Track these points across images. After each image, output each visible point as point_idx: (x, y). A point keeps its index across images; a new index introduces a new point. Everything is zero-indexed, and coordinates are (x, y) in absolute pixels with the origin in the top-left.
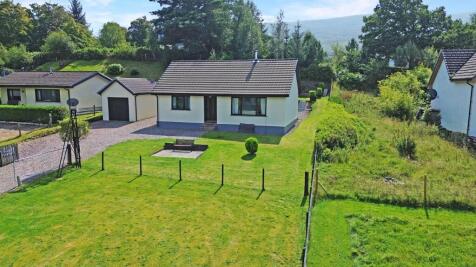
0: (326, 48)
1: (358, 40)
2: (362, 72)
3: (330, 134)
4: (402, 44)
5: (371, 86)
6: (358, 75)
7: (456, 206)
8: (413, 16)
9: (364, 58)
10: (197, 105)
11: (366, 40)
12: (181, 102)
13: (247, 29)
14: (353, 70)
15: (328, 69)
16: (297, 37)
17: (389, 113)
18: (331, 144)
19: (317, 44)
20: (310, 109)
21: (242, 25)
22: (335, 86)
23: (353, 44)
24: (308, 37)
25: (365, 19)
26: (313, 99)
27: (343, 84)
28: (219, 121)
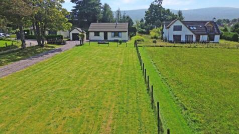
0: (134, 20)
1: (143, 19)
2: (145, 29)
3: (138, 39)
4: (156, 20)
7: (161, 46)
8: (160, 12)
9: (146, 24)
10: (102, 34)
11: (146, 19)
12: (97, 34)
13: (108, 14)
14: (142, 28)
15: (135, 28)
16: (124, 17)
18: (139, 41)
19: (131, 20)
20: (130, 39)
21: (106, 12)
22: (137, 33)
23: (142, 20)
24: (128, 17)
25: (146, 12)
26: (131, 36)
27: (139, 33)
28: (108, 39)
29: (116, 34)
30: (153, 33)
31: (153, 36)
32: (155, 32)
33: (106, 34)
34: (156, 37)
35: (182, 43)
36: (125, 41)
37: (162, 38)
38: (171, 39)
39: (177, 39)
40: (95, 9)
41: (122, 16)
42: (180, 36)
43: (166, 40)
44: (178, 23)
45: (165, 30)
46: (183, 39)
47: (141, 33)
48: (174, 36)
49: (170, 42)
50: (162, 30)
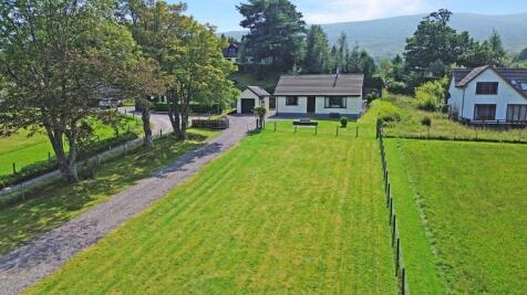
0: (377, 63)
1: (402, 56)
2: (404, 81)
3: (386, 115)
4: (433, 61)
5: (410, 92)
6: (401, 84)
7: (441, 138)
8: (443, 39)
9: (407, 70)
11: (408, 56)
13: (319, 50)
14: (398, 79)
15: (379, 80)
16: (355, 55)
17: (421, 108)
18: (387, 120)
19: (371, 60)
20: (368, 107)
21: (316, 46)
22: (385, 93)
23: (398, 60)
24: (364, 55)
25: (408, 41)
26: (370, 100)
27: (391, 90)
28: (317, 111)
29: (336, 101)
30: (423, 95)
31: (423, 103)
32: (427, 91)
33: (311, 101)
34: (429, 107)
35: (498, 127)
36: (354, 118)
37: (445, 110)
38: (469, 114)
39: (485, 114)
40: (291, 39)
41: (351, 50)
42: (493, 107)
43: (455, 117)
44: (490, 76)
45: (452, 90)
46: (501, 115)
47: (395, 90)
48: (478, 107)
49: (466, 122)
50: (447, 87)
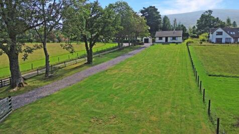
0: (187, 28)
3: (189, 41)
5: (198, 37)
6: (195, 35)
7: (204, 45)
9: (197, 30)
10: (164, 39)
11: (198, 26)
12: (161, 38)
14: (194, 33)
15: (188, 33)
16: (179, 26)
19: (185, 27)
20: (184, 42)
21: (166, 23)
23: (194, 27)
24: (182, 26)
25: (198, 21)
26: (184, 40)
28: (168, 41)
29: (174, 38)
30: (201, 37)
31: (201, 39)
32: (203, 36)
33: (166, 38)
34: (203, 40)
35: (222, 43)
36: (180, 43)
37: (208, 41)
38: (214, 41)
39: (219, 41)
40: (158, 21)
41: (178, 25)
42: (221, 39)
43: (210, 42)
44: (220, 30)
45: (211, 35)
46: (223, 41)
47: (193, 37)
48: (217, 39)
49: (213, 43)
50: (209, 34)
